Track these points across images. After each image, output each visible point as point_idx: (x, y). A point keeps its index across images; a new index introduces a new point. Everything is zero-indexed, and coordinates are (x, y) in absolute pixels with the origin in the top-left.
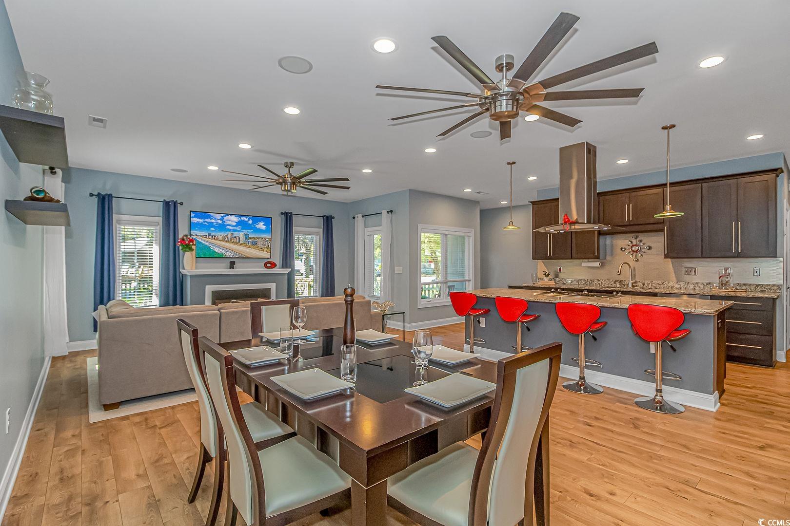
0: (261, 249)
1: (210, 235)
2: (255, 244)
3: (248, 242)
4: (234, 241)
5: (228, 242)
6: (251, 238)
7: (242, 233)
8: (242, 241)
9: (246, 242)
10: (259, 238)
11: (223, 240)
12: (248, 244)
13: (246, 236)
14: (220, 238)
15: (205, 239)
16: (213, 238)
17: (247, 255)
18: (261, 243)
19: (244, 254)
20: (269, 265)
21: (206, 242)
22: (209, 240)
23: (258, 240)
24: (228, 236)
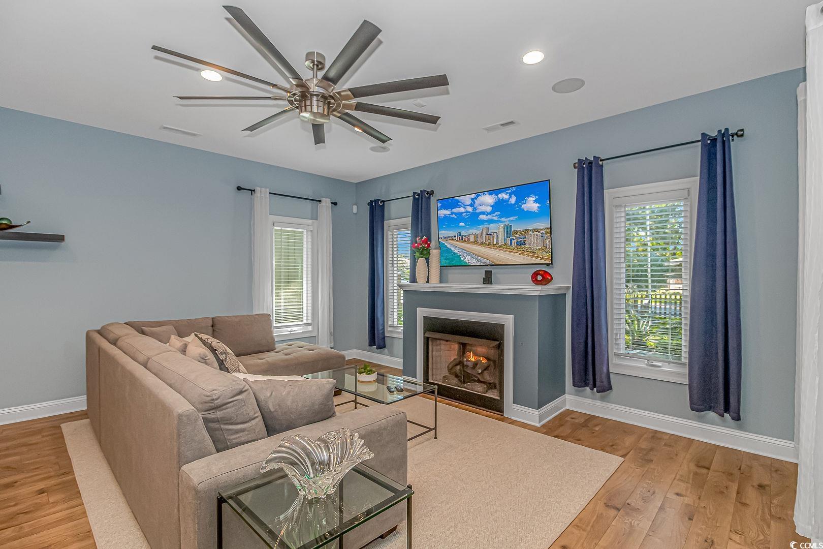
0: (533, 253)
1: (459, 234)
2: (522, 243)
3: (511, 240)
4: (490, 241)
5: (482, 244)
6: (515, 233)
7: (501, 225)
8: (501, 242)
9: (508, 242)
10: (527, 231)
11: (475, 242)
12: (511, 244)
13: (508, 228)
14: (472, 239)
15: (454, 242)
16: (462, 239)
18: (534, 242)
20: (539, 278)
22: (457, 243)
23: (527, 235)
24: (482, 234)
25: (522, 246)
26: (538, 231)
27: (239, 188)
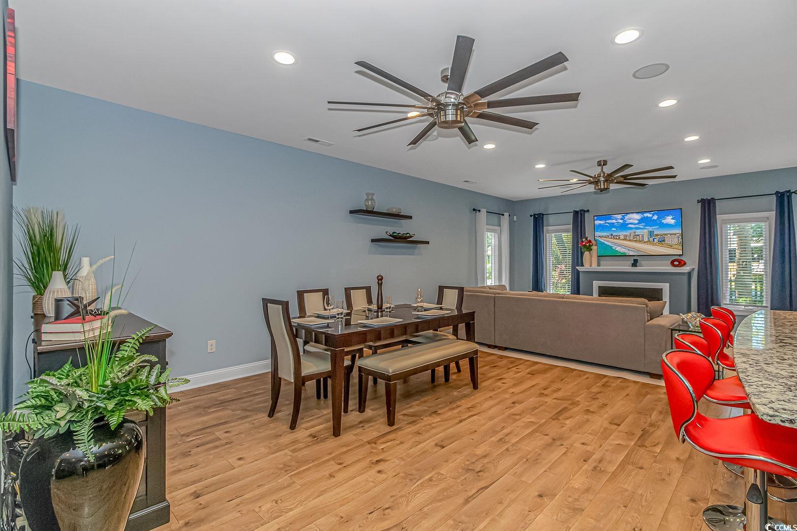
0: (671, 246)
1: (612, 235)
2: (662, 241)
3: (654, 239)
4: (637, 239)
5: (631, 240)
6: (657, 235)
7: (647, 231)
8: (646, 239)
9: (651, 239)
10: (667, 235)
11: (625, 239)
12: (654, 241)
13: (651, 234)
14: (622, 237)
15: (608, 239)
16: (614, 237)
17: (649, 253)
18: (670, 240)
19: (647, 252)
20: (676, 263)
21: (608, 242)
22: (611, 239)
23: (666, 236)
24: (630, 235)
25: (662, 242)
26: (675, 234)
27: (474, 210)
